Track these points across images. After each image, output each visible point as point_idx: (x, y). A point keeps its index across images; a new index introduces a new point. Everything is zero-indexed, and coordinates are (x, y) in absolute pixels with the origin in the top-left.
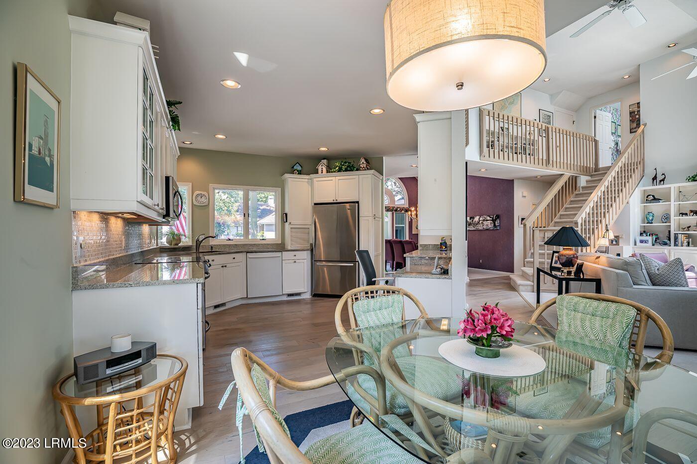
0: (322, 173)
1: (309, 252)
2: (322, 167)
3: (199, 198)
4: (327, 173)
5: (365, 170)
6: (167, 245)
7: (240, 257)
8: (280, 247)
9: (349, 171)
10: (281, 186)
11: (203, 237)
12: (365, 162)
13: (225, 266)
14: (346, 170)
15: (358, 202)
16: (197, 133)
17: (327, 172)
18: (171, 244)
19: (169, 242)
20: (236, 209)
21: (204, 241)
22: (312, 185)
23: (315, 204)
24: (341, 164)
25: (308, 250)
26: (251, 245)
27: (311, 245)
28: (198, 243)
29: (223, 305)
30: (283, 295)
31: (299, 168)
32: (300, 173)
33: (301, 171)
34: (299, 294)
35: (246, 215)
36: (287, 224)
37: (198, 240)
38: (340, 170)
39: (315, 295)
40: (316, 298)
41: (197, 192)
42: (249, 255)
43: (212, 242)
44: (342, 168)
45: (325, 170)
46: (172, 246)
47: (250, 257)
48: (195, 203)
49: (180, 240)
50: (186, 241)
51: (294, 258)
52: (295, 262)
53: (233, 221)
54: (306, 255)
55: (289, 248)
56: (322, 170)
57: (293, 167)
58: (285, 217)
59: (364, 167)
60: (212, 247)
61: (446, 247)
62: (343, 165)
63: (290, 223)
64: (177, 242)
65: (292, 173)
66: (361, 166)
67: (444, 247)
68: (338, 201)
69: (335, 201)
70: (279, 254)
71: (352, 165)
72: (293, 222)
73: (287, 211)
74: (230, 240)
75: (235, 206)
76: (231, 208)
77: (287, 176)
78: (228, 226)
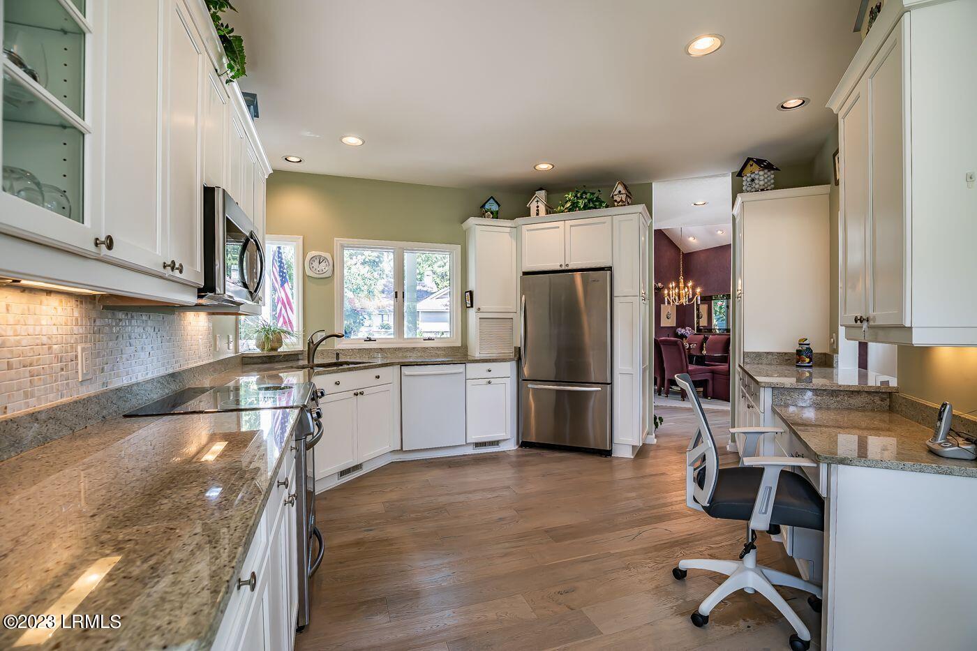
0: (538, 214)
1: (514, 364)
2: (538, 203)
3: (316, 264)
4: (547, 214)
5: (625, 205)
6: (258, 351)
7: (390, 374)
8: (459, 355)
9: (590, 208)
10: (462, 240)
11: (324, 334)
12: (623, 191)
13: (362, 393)
14: (586, 207)
15: (610, 269)
16: (307, 134)
17: (548, 212)
18: (263, 349)
19: (261, 346)
20: (381, 288)
21: (324, 343)
22: (518, 239)
23: (525, 273)
24: (576, 196)
25: (510, 360)
26: (407, 350)
27: (518, 350)
28: (312, 348)
29: (357, 467)
30: (467, 444)
31: (495, 208)
32: (496, 215)
33: (497, 212)
34: (495, 443)
35: (398, 295)
36: (472, 313)
37: (311, 342)
38: (574, 207)
39: (524, 444)
40: (528, 451)
41: (314, 253)
42: (406, 370)
43: (339, 344)
44: (578, 202)
45: (542, 209)
46: (266, 353)
47: (407, 373)
48: (309, 272)
49: (280, 342)
50: (293, 343)
51: (489, 375)
52: (489, 383)
53: (376, 307)
54: (508, 369)
55: (477, 355)
56: (538, 210)
57: (483, 206)
58: (468, 299)
59: (621, 200)
60: (338, 354)
61: (811, 360)
62: (582, 198)
63: (479, 309)
64: (276, 345)
65: (482, 215)
66: (616, 198)
67: (808, 360)
68: (570, 268)
69: (563, 268)
70: (460, 368)
71: (597, 198)
72: (483, 308)
73: (472, 286)
74: (370, 340)
75: (381, 283)
76: (373, 286)
77: (472, 221)
78: (370, 315)
